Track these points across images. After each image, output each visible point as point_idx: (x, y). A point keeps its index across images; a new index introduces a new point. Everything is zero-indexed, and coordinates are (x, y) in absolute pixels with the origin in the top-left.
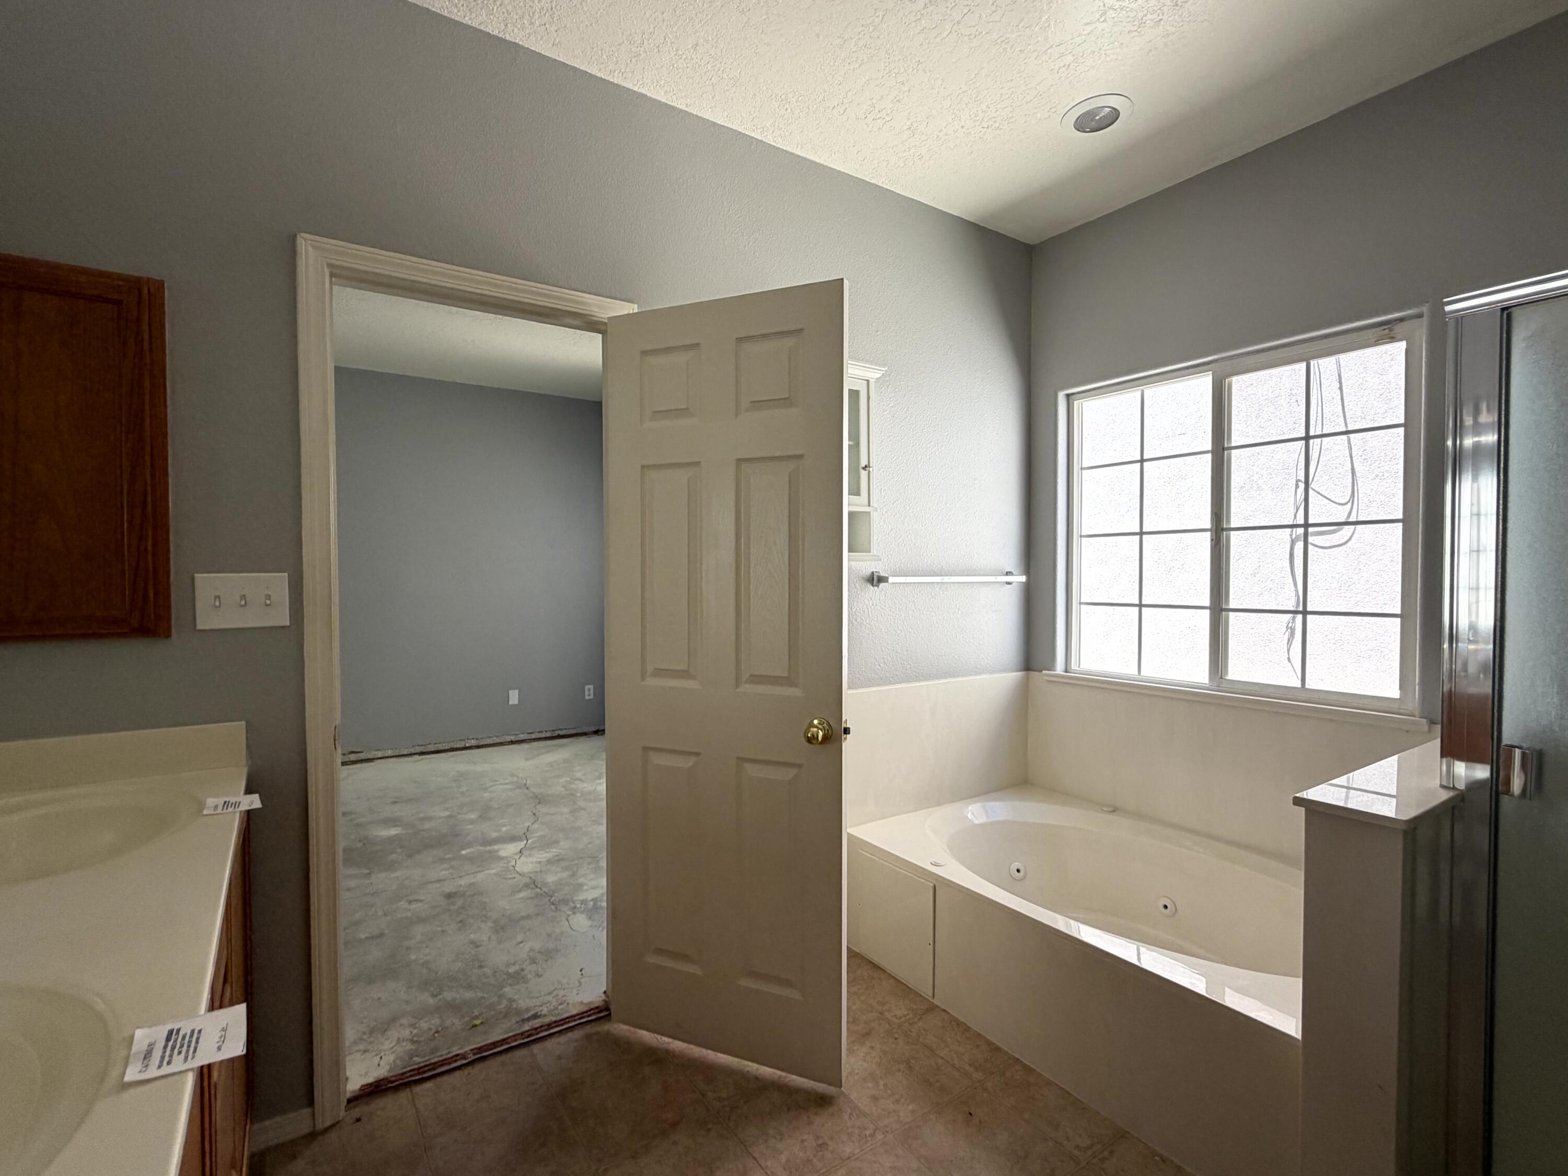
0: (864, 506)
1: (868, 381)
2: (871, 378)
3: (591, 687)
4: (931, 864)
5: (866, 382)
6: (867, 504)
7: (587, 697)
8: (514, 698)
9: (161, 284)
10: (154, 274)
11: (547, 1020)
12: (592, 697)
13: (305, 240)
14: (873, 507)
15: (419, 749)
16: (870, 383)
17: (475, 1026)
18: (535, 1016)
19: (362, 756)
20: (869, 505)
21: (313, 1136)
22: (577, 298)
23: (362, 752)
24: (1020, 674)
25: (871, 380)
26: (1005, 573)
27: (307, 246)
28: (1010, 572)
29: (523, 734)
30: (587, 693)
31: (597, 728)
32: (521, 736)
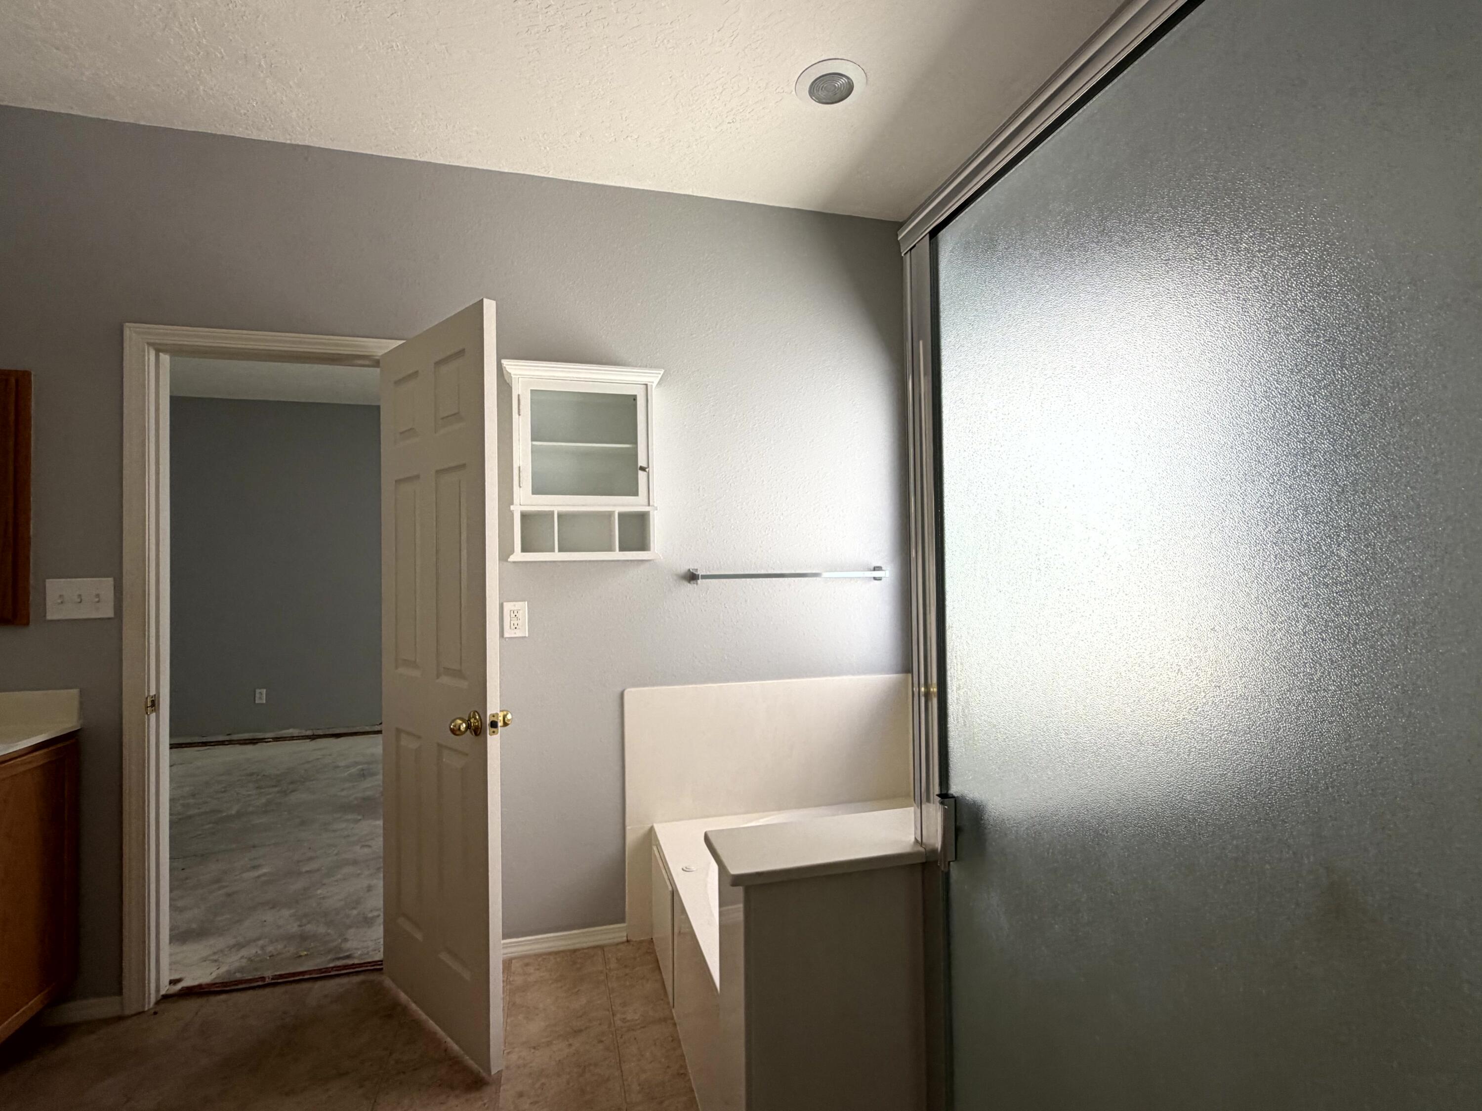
0: (645, 506)
1: (646, 385)
2: (650, 382)
4: (683, 869)
5: (645, 386)
6: (646, 503)
9: (26, 375)
10: (20, 367)
11: (356, 961)
13: (130, 328)
14: (653, 506)
16: (649, 386)
17: (301, 956)
18: (348, 957)
20: (649, 505)
21: (120, 1018)
22: (359, 343)
24: (895, 676)
25: (649, 384)
26: (872, 568)
27: (131, 332)
28: (878, 567)
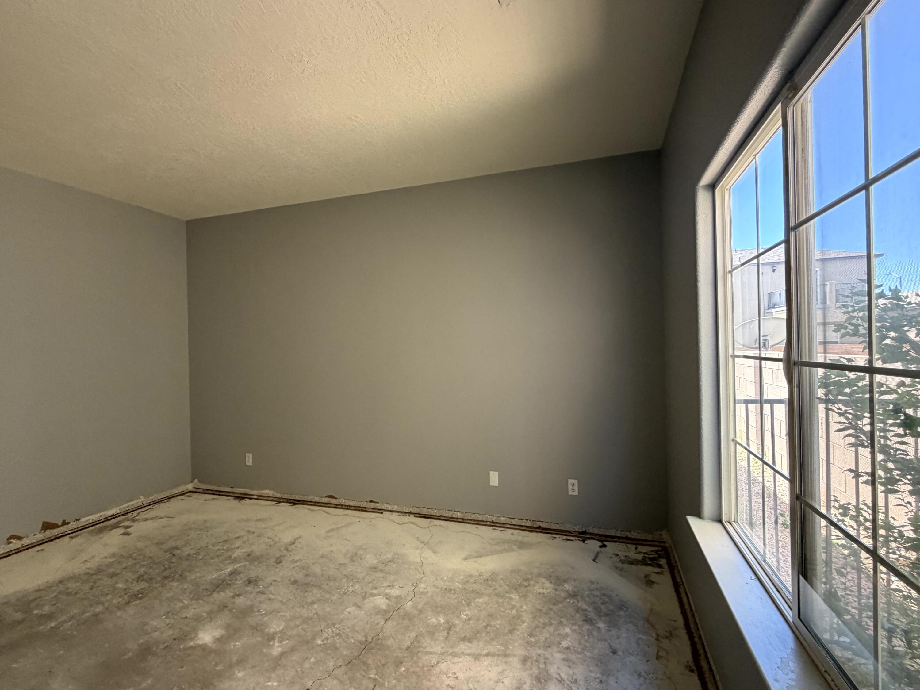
3: (575, 482)
7: (570, 493)
8: (494, 479)
12: (576, 493)
15: (415, 510)
19: (378, 506)
23: (378, 503)
29: (504, 517)
30: (570, 487)
31: (584, 529)
32: (502, 519)
